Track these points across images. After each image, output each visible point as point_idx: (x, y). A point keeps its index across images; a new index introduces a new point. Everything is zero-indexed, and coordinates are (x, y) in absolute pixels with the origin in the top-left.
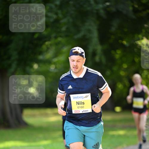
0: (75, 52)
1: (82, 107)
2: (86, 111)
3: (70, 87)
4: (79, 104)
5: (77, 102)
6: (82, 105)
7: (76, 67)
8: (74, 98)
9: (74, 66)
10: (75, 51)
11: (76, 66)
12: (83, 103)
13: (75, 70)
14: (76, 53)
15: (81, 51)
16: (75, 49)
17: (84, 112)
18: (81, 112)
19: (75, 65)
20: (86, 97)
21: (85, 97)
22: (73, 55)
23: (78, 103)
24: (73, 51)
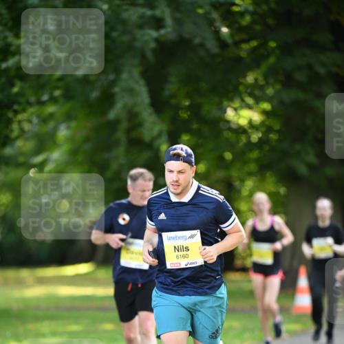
0: (175, 155)
1: (186, 257)
2: (193, 263)
3: (162, 216)
4: (178, 251)
5: (175, 247)
6: (185, 253)
7: (177, 183)
8: (169, 239)
9: (173, 181)
10: (175, 152)
11: (177, 181)
12: (187, 249)
13: (175, 189)
14: (177, 157)
15: (186, 153)
16: (175, 149)
17: (189, 266)
18: (183, 266)
19: (175, 180)
20: (192, 237)
21: (190, 237)
22: (170, 160)
23: (176, 249)
24: (172, 152)
